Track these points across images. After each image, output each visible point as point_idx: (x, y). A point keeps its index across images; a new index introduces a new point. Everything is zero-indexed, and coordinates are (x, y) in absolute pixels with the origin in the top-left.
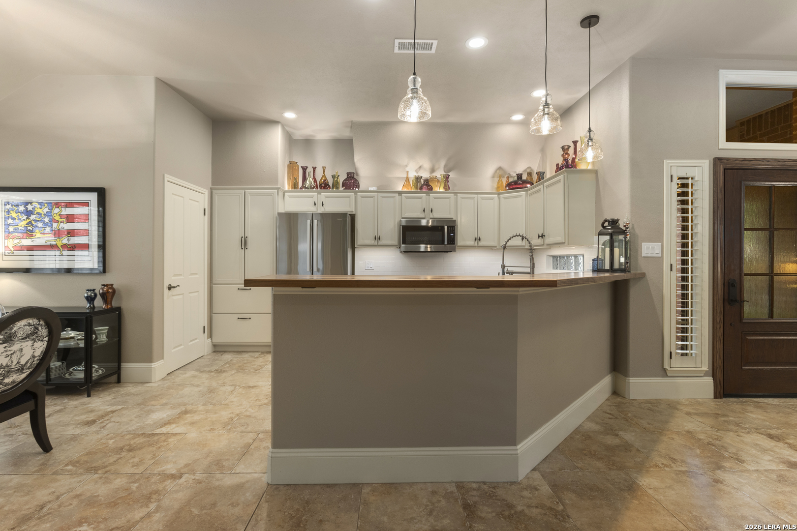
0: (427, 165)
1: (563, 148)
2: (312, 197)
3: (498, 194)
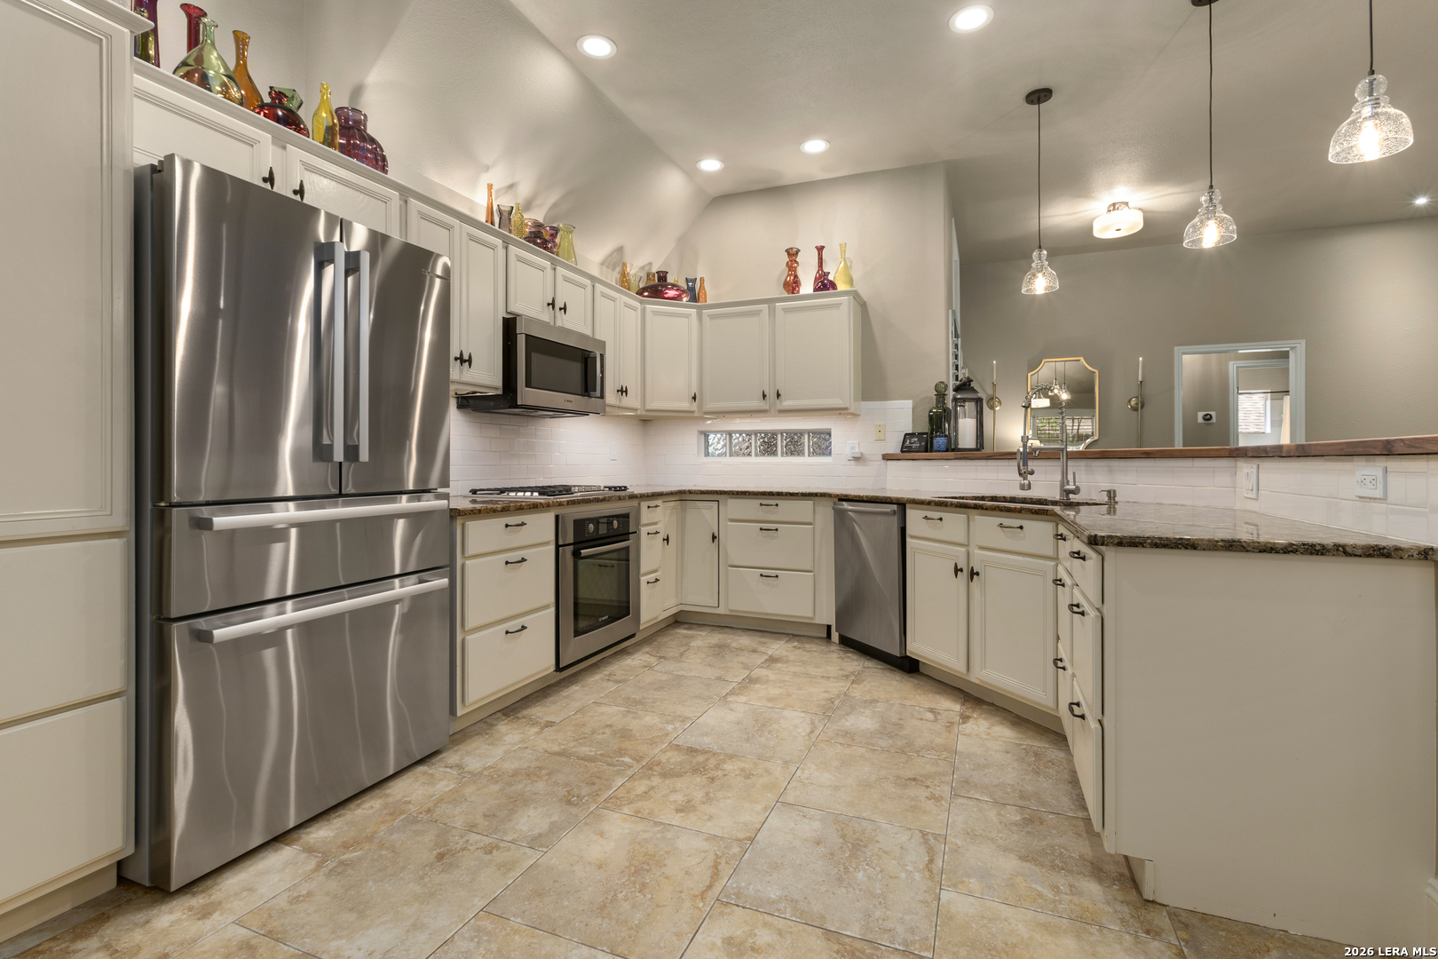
1: (789, 252)
2: (250, 143)
3: (641, 302)
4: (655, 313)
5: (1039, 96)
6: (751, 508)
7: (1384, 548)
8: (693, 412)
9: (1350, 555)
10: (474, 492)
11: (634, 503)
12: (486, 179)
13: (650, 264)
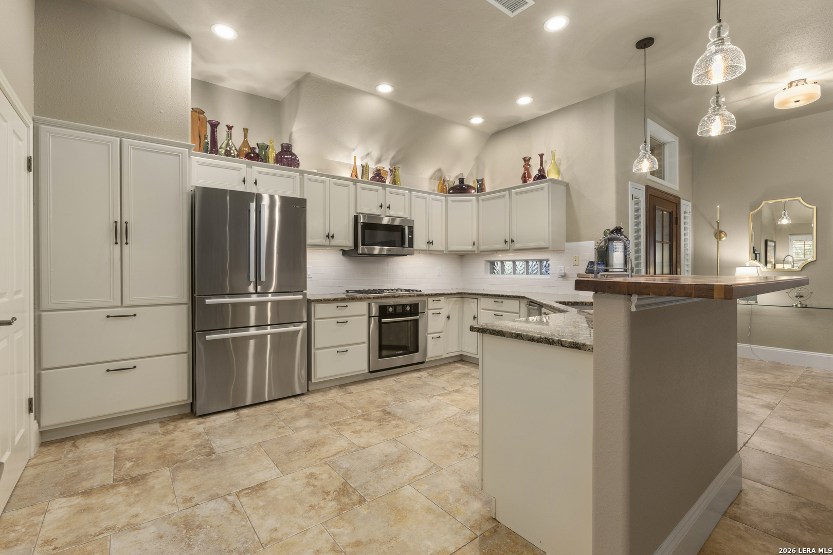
0: (375, 154)
1: (524, 159)
2: (238, 169)
3: (446, 197)
4: (453, 201)
5: (645, 43)
6: (489, 303)
7: (578, 344)
8: (474, 251)
9: (564, 346)
10: (347, 291)
11: (425, 298)
12: (354, 154)
13: (462, 174)
